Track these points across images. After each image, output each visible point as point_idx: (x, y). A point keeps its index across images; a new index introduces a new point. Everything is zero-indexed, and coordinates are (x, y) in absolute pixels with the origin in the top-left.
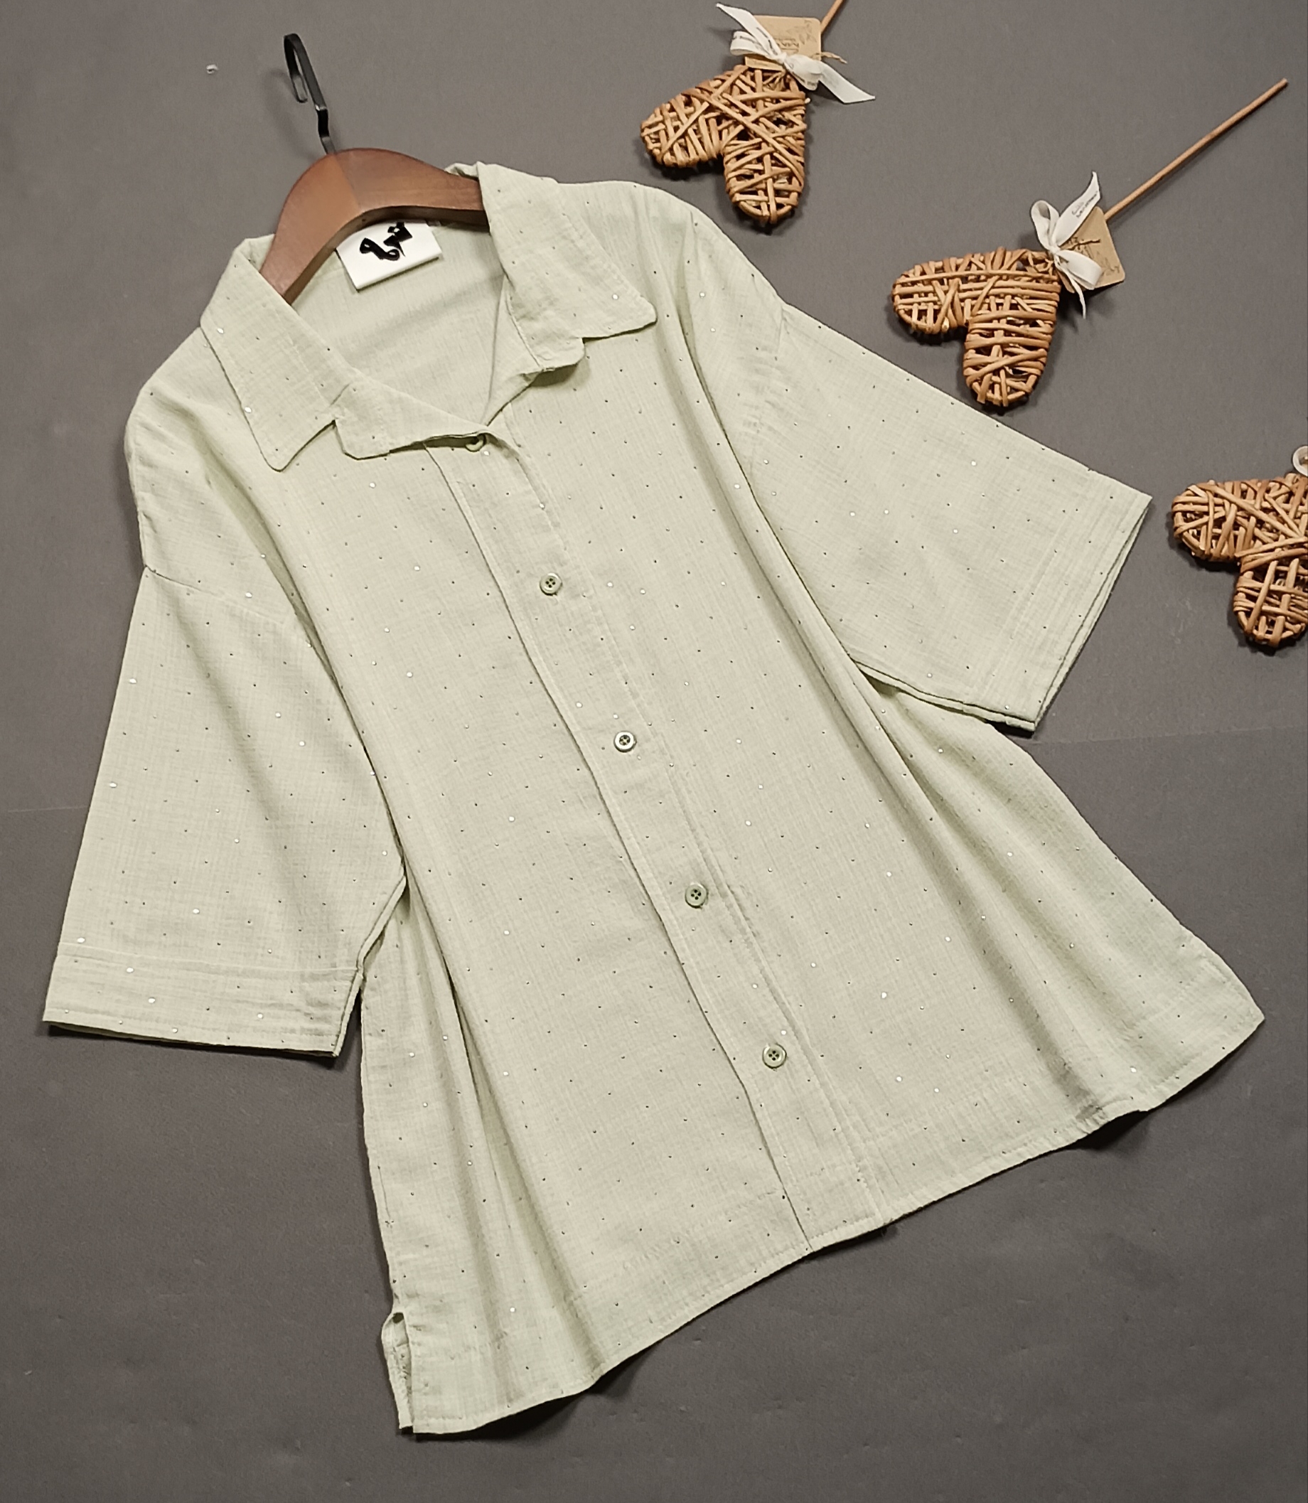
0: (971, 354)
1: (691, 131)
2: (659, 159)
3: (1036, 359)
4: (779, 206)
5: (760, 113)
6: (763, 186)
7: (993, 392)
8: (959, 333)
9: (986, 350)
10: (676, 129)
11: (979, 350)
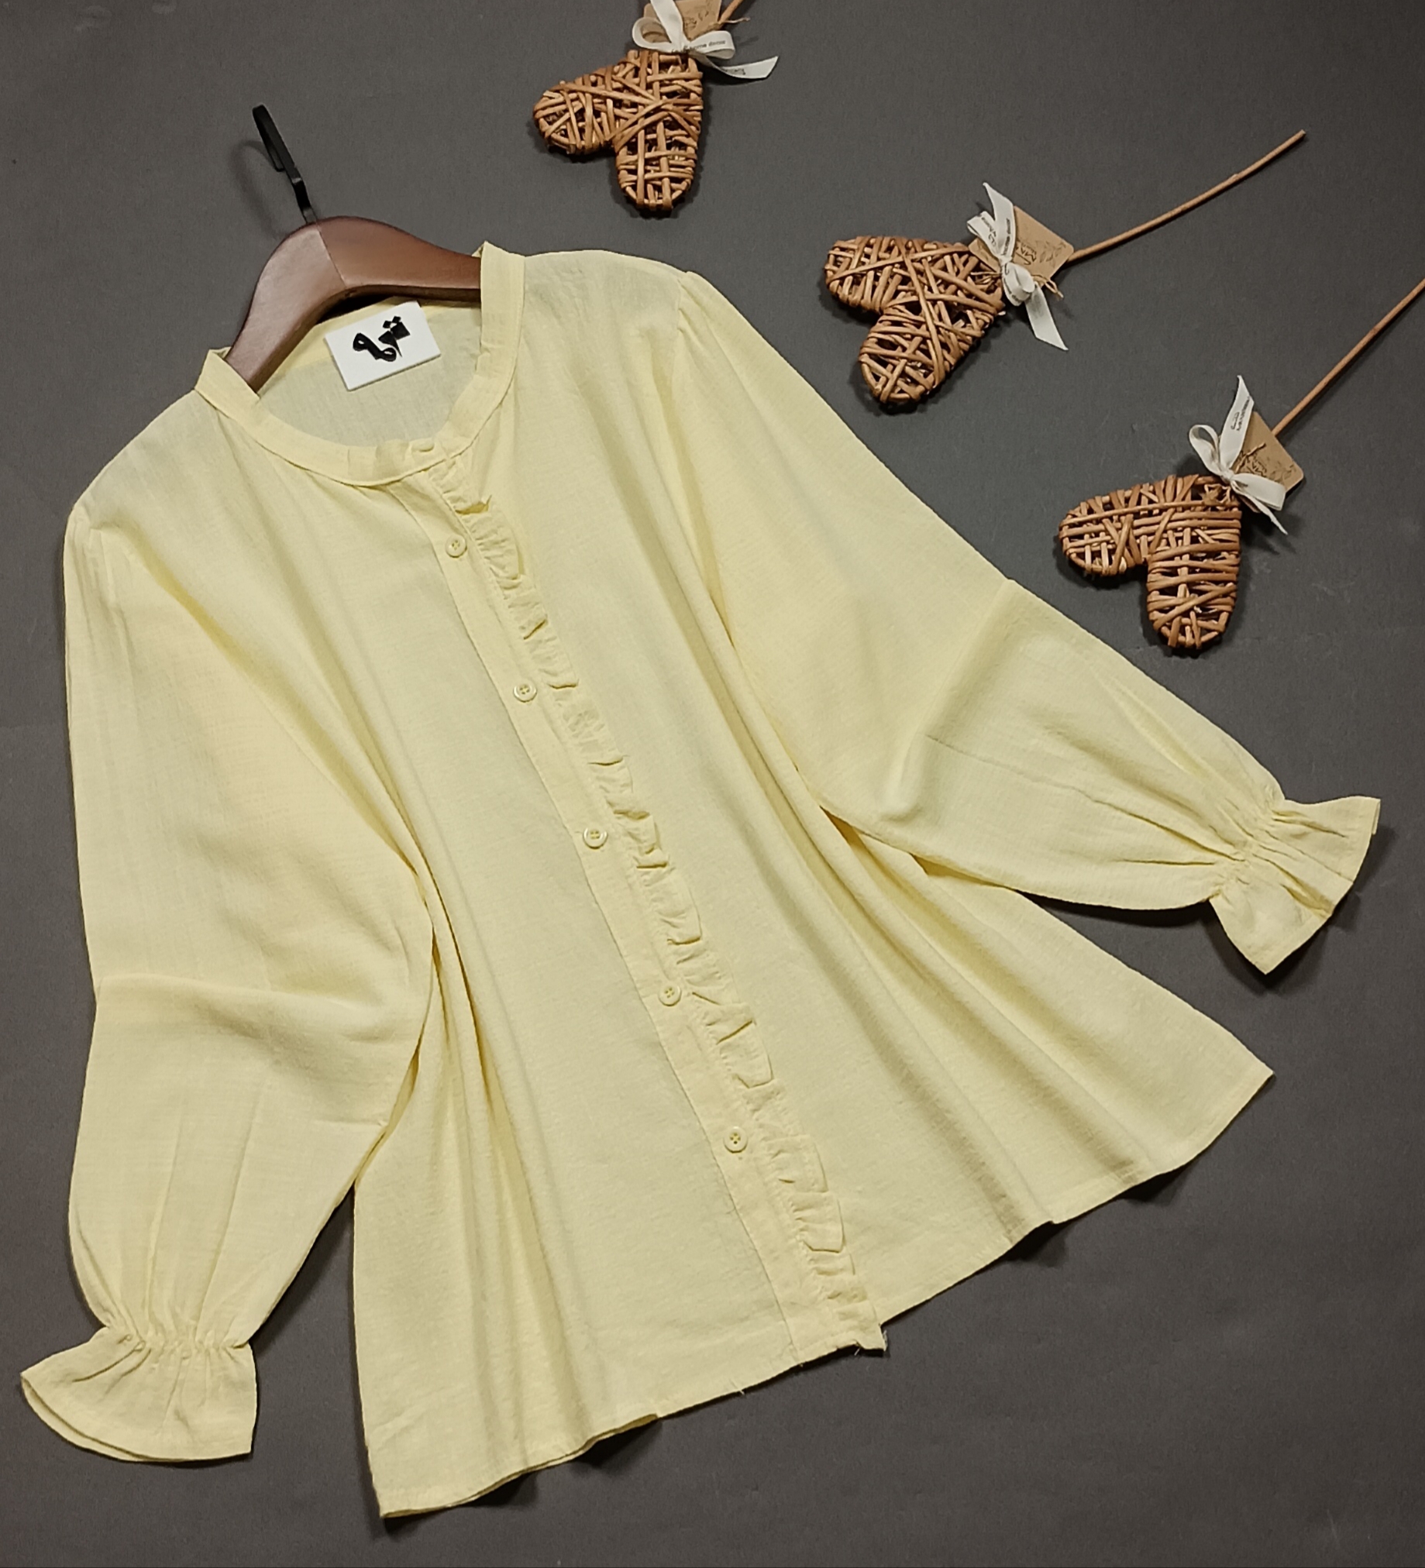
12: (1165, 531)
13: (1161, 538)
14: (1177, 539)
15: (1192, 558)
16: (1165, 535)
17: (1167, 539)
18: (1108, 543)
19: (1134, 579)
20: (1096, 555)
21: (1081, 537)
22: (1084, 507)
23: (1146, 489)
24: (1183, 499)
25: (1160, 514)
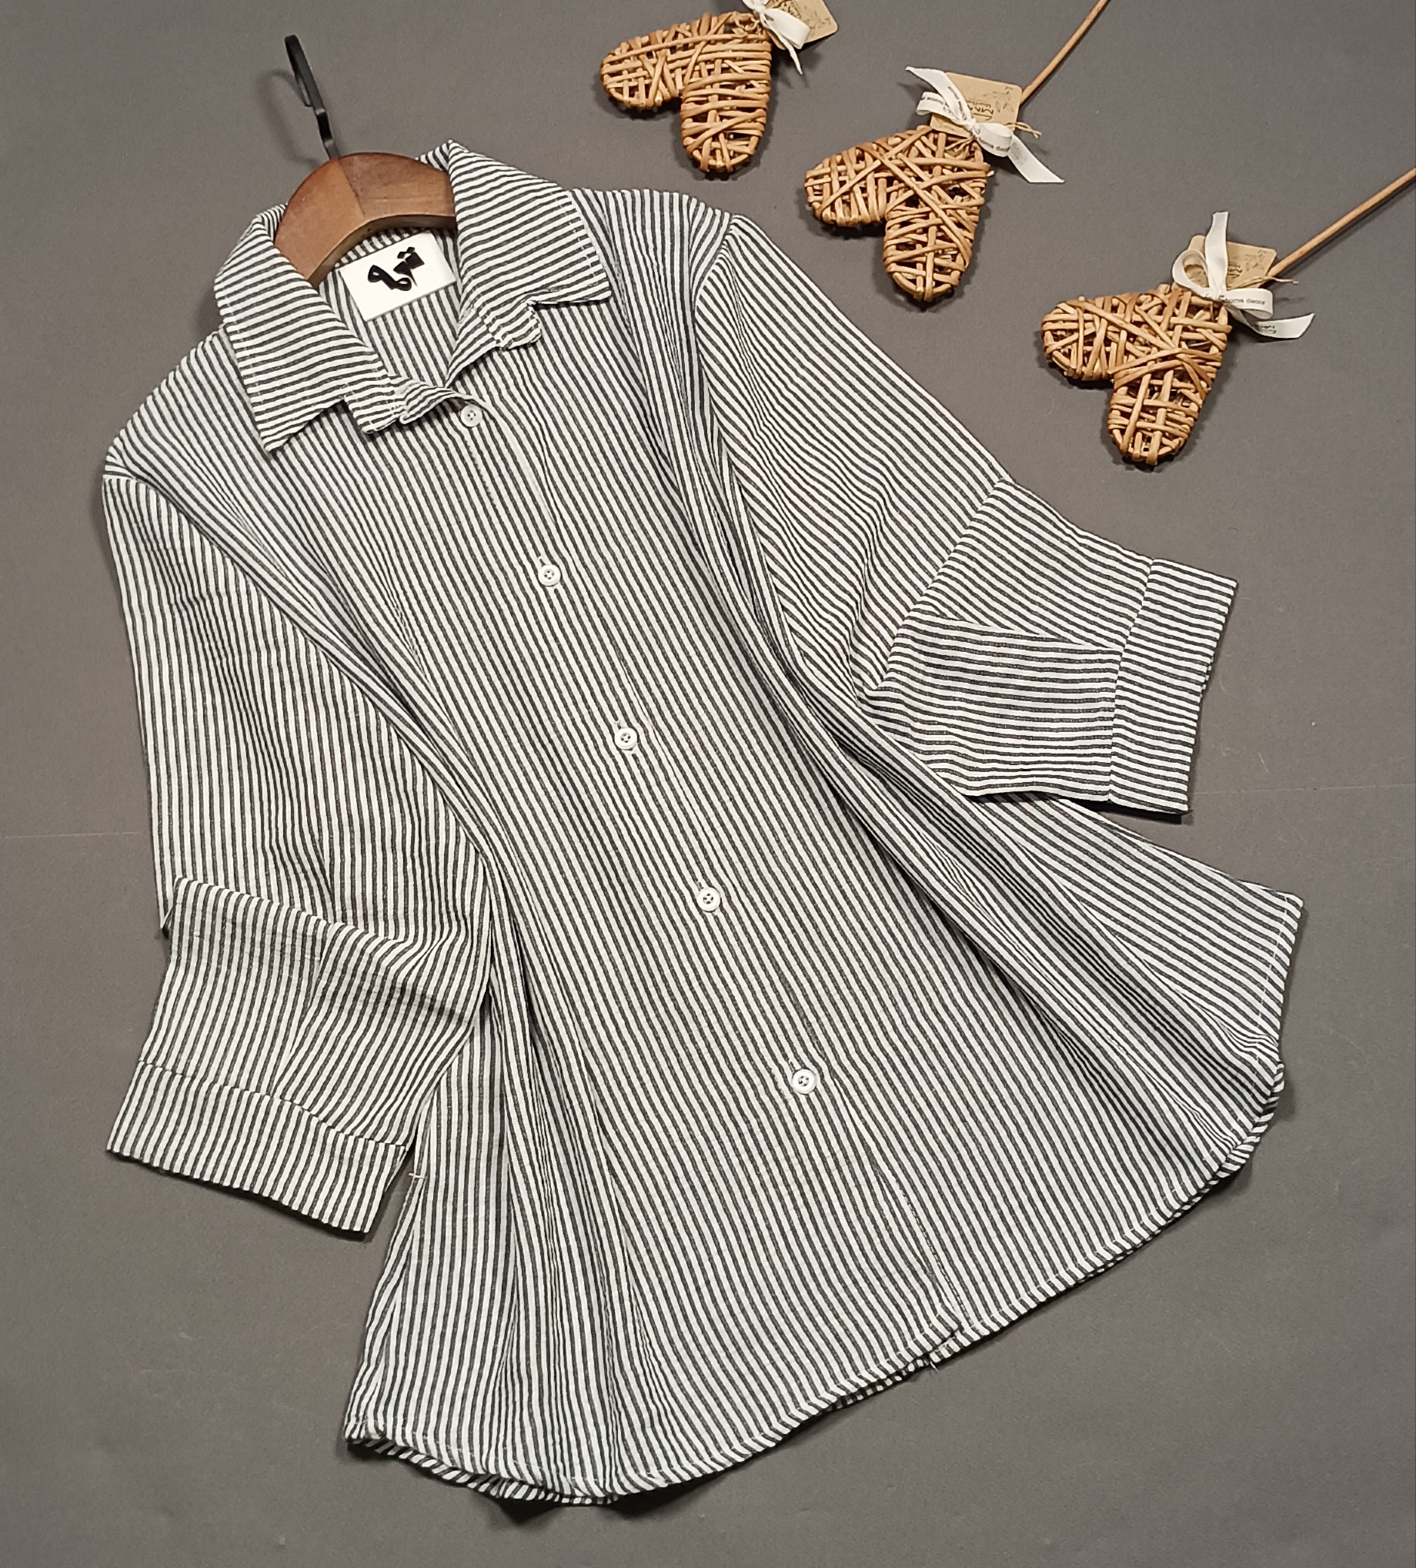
1: (857, 189)
2: (818, 213)
4: (938, 283)
5: (934, 181)
6: (923, 259)
10: (842, 183)
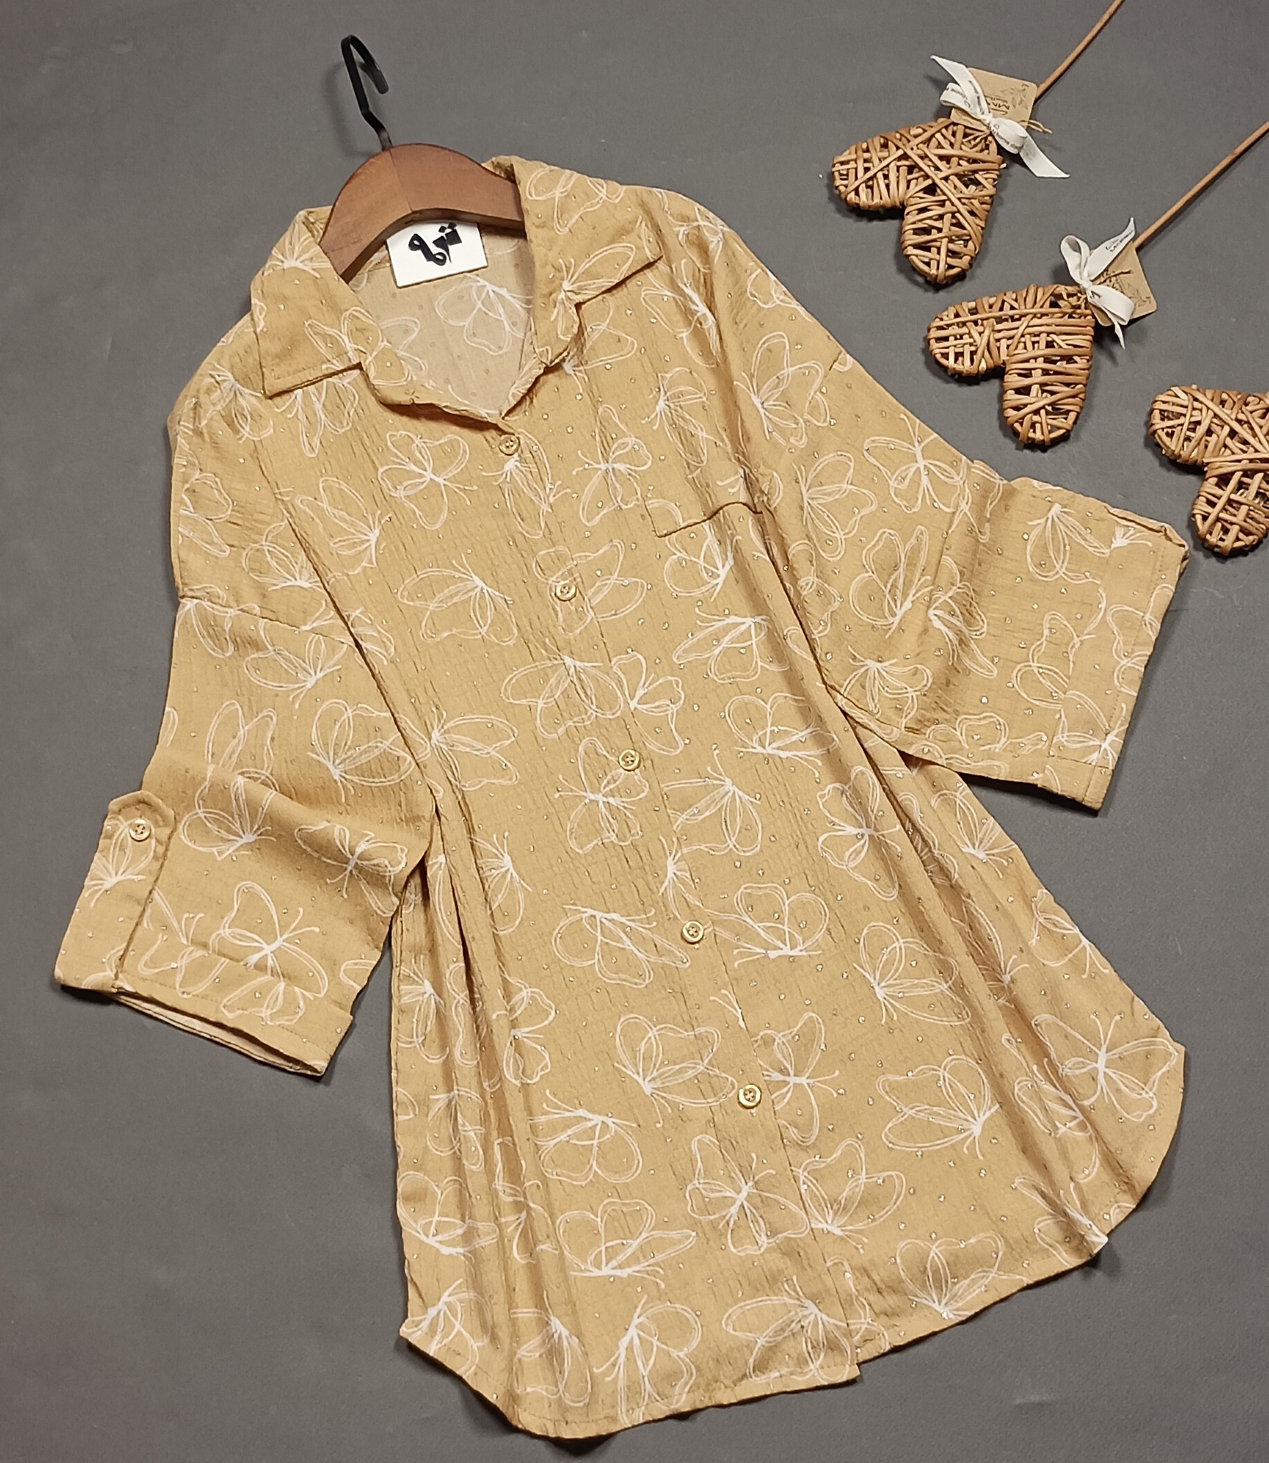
0: (1010, 395)
1: (879, 175)
2: (844, 196)
3: (1074, 397)
4: (949, 267)
5: (951, 171)
6: (937, 244)
7: (1034, 432)
8: (997, 372)
9: (1025, 391)
10: (866, 170)
11: (1018, 391)
12: (1023, 336)
13: (1019, 342)
14: (1034, 343)
15: (1047, 360)
16: (1023, 339)
17: (1025, 343)
18: (971, 344)
19: (995, 377)
20: (958, 355)
21: (946, 339)
22: (952, 311)
23: (1010, 297)
24: (1042, 307)
25: (1019, 319)
